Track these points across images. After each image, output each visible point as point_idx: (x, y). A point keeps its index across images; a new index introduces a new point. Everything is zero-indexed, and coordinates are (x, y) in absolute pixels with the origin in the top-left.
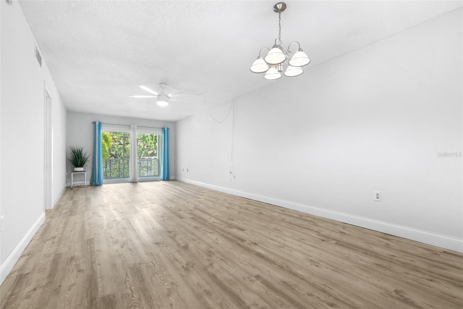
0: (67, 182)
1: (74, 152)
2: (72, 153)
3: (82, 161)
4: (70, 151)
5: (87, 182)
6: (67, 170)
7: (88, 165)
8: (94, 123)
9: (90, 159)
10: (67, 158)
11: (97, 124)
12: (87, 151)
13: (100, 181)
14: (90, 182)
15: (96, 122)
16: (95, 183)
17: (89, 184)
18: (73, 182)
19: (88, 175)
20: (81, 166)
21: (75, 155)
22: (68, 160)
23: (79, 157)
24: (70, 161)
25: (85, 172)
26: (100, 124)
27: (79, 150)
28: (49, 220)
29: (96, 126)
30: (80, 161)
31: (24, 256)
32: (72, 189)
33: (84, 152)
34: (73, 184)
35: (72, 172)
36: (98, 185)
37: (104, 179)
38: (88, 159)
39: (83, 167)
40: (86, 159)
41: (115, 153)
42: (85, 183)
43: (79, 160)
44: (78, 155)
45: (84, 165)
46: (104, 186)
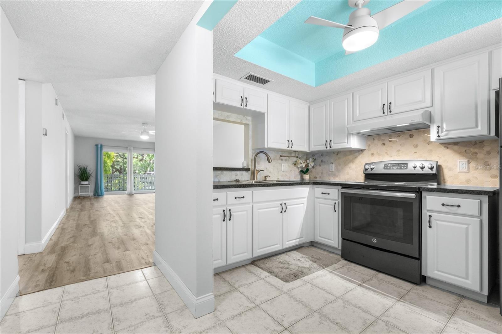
0: (75, 193)
1: (80, 169)
2: (79, 170)
3: (87, 177)
4: (77, 168)
5: (91, 194)
6: (75, 183)
7: (92, 179)
8: (97, 146)
9: (94, 175)
10: (75, 174)
11: (99, 146)
12: (91, 169)
13: (101, 193)
14: (94, 193)
15: (98, 145)
16: (98, 194)
17: (93, 195)
18: (80, 193)
19: (91, 188)
20: (86, 180)
21: (81, 171)
22: (76, 176)
23: (85, 173)
24: (78, 176)
25: (89, 185)
26: (102, 146)
27: (85, 167)
28: (68, 213)
29: (98, 148)
30: (86, 177)
31: (61, 224)
32: (79, 198)
33: (88, 169)
34: (80, 194)
35: (80, 185)
36: (100, 196)
37: (105, 191)
38: (92, 175)
39: (88, 181)
40: (90, 175)
41: (120, 167)
42: (89, 194)
43: (84, 176)
44: (84, 172)
45: (89, 180)
46: (105, 196)
